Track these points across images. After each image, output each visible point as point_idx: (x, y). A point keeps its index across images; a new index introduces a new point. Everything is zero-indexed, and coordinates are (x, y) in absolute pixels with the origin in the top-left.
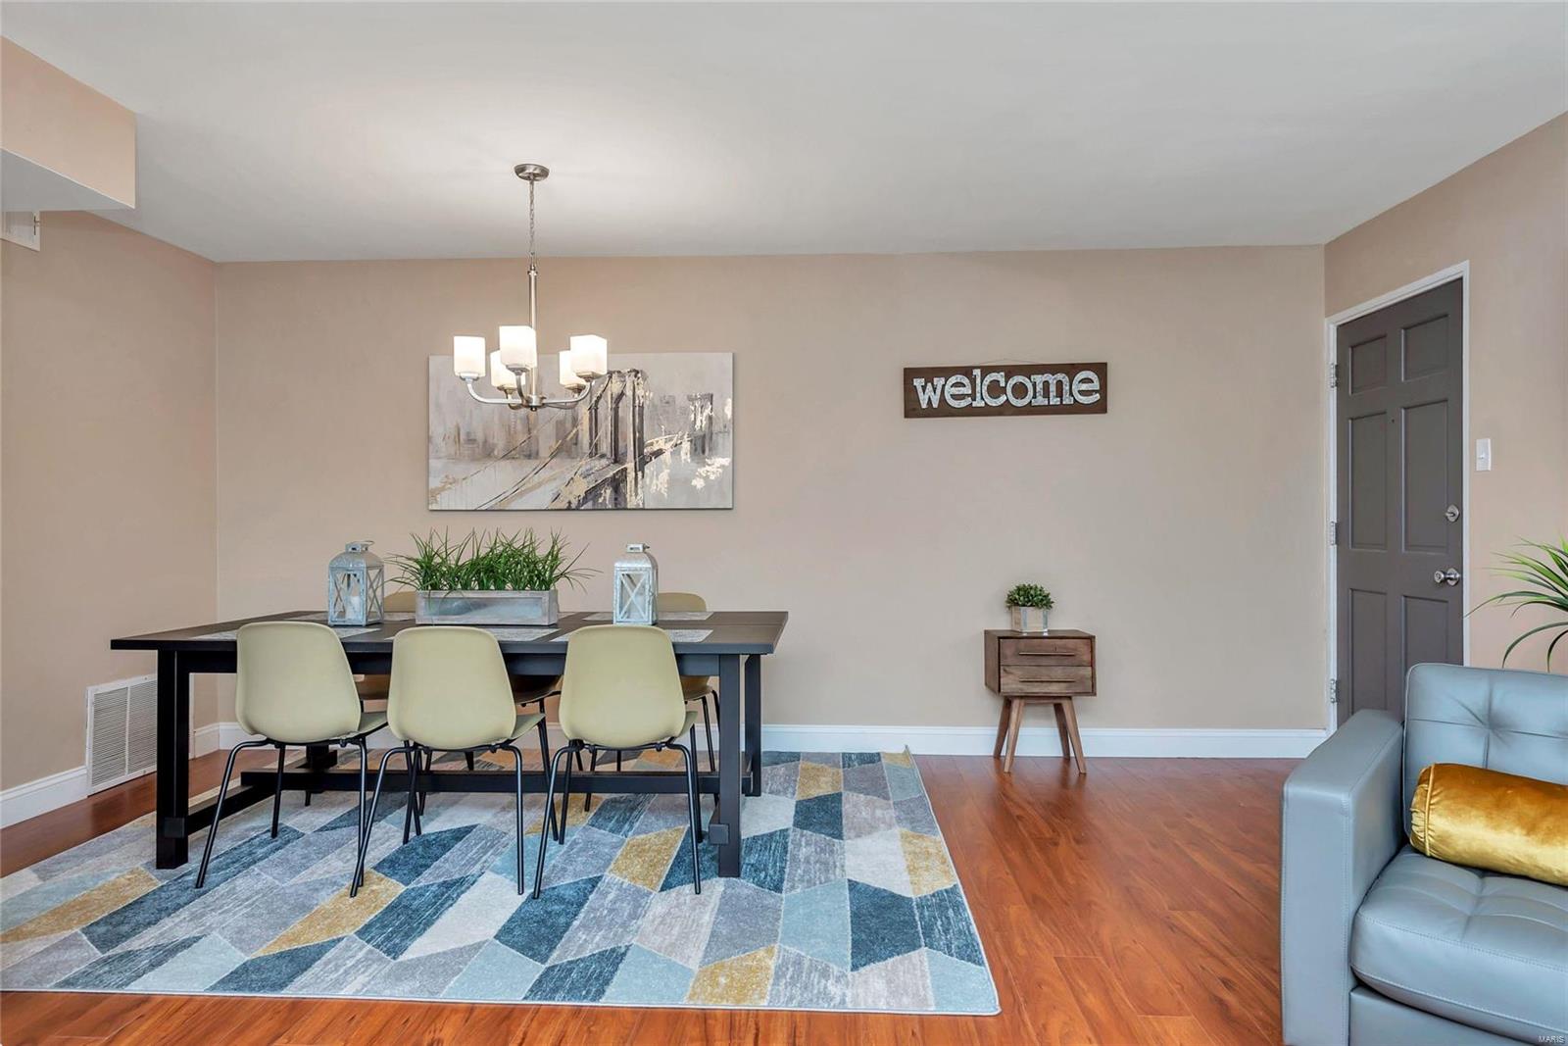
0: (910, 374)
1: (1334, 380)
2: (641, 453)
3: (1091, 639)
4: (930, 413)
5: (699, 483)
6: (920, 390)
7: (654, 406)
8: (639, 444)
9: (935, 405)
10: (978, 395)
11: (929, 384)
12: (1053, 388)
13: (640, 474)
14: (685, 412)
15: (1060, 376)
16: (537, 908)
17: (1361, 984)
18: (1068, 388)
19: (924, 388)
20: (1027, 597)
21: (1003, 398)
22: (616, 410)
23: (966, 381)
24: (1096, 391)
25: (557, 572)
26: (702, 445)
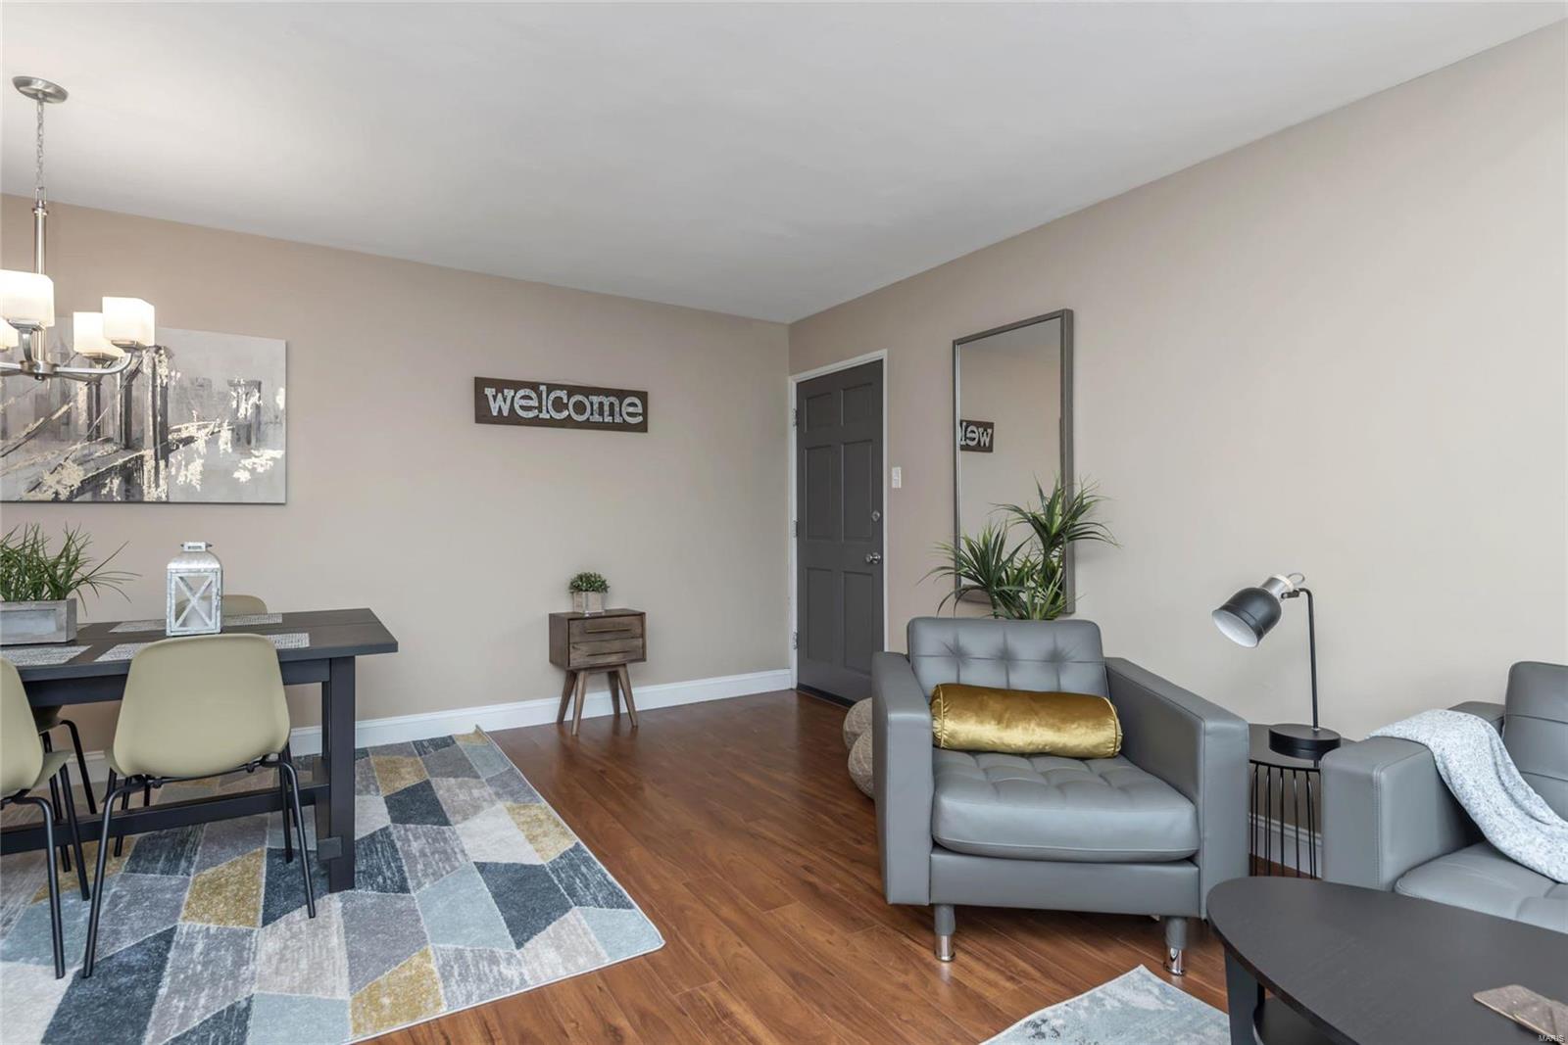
0: (480, 383)
1: (795, 421)
2: (164, 439)
3: (642, 615)
4: (500, 420)
5: (243, 476)
6: (491, 399)
7: (182, 388)
8: (162, 430)
9: (505, 413)
10: (544, 408)
11: (500, 395)
12: (606, 408)
13: (162, 463)
14: (225, 398)
15: (612, 399)
17: (937, 845)
18: (618, 409)
19: (495, 397)
20: (588, 583)
21: (565, 413)
22: (128, 390)
23: (533, 395)
24: (640, 414)
25: (76, 576)
26: (247, 435)
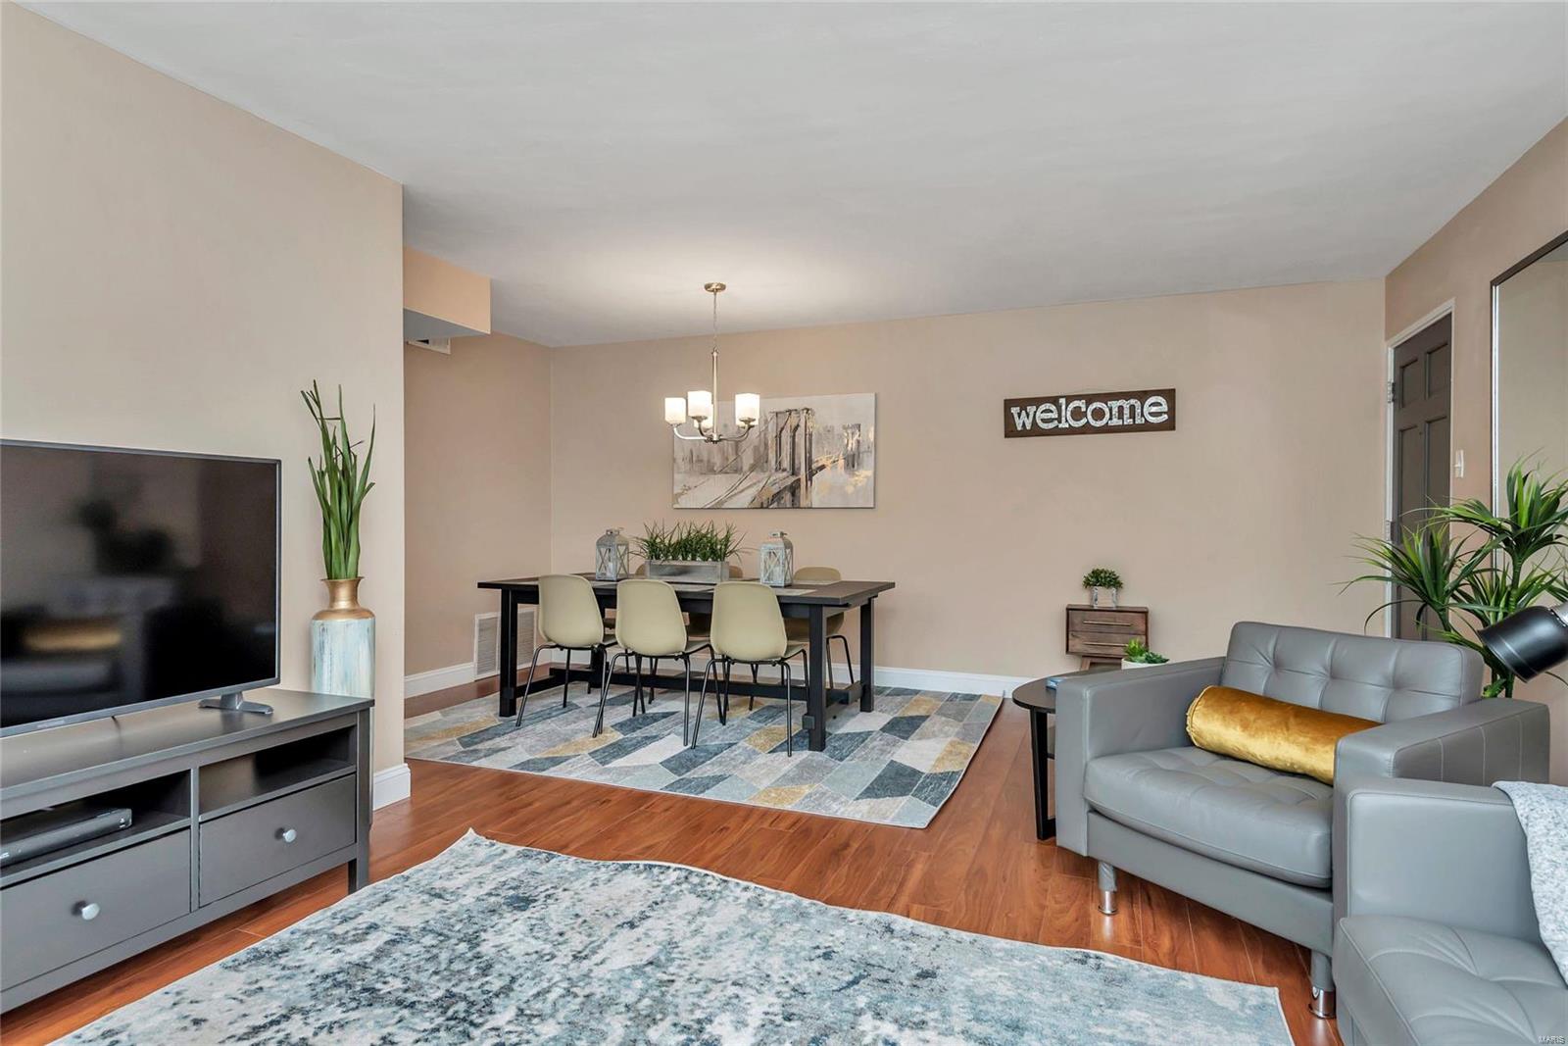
0: (1009, 404)
1: (1391, 396)
2: (810, 468)
3: (1145, 613)
4: (1024, 433)
5: (850, 489)
6: (1016, 416)
7: (820, 434)
8: (809, 461)
9: (1028, 428)
10: (1063, 419)
11: (1023, 412)
12: (1127, 412)
13: (809, 483)
14: (841, 437)
15: (1132, 401)
16: (691, 754)
17: (1093, 810)
18: (1139, 411)
19: (1019, 415)
20: (1101, 579)
21: (1083, 421)
22: (794, 437)
23: (1053, 408)
24: (1165, 413)
25: (731, 548)
26: (852, 461)
